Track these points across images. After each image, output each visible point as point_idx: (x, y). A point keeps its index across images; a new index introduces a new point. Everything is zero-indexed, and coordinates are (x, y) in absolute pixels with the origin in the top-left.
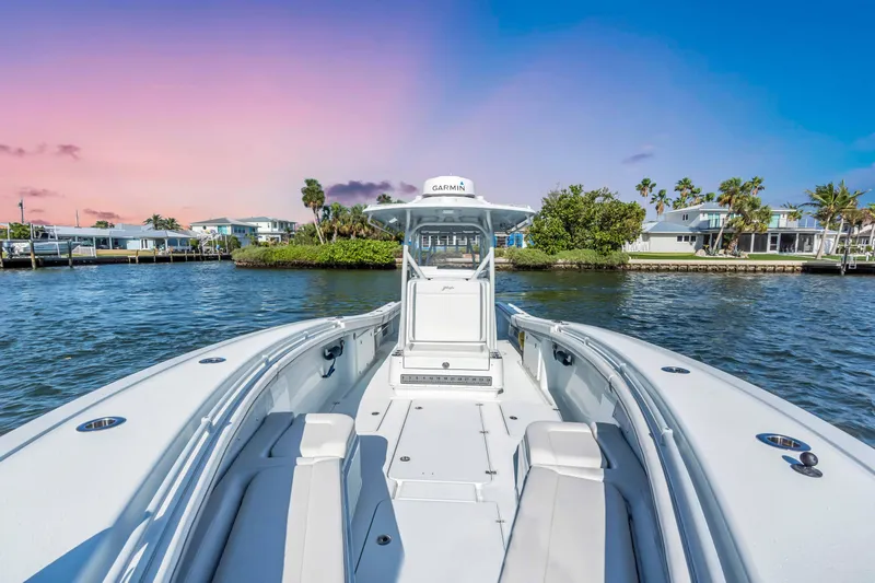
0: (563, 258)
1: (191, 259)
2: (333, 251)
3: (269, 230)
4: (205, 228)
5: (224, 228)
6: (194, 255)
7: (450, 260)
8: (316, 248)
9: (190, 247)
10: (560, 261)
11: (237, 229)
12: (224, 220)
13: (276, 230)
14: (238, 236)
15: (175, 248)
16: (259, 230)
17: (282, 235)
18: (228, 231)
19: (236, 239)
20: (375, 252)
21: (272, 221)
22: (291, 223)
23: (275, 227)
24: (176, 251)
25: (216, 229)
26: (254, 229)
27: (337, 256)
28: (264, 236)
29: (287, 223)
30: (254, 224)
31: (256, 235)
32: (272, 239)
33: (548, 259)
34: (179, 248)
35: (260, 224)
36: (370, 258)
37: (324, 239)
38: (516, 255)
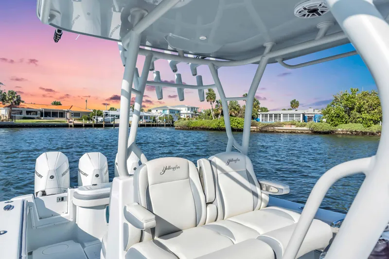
0: (342, 128)
1: (153, 126)
2: (219, 122)
3: (186, 112)
4: (157, 111)
5: (165, 111)
6: (154, 124)
7: (276, 128)
8: (211, 121)
9: (152, 120)
10: (339, 130)
11: (172, 111)
12: (165, 107)
13: (189, 112)
14: (172, 115)
15: (146, 120)
16: (181, 112)
17: (192, 114)
18: (167, 112)
19: (172, 116)
20: (239, 123)
21: (187, 107)
22: (197, 108)
23: (189, 110)
24: (147, 122)
25: (162, 111)
26: (179, 111)
27: (221, 125)
28: (183, 115)
29: (194, 108)
30: (178, 109)
31: (180, 114)
32: (188, 116)
33: (333, 128)
34: (148, 120)
35: (181, 109)
36: (236, 126)
37: (214, 117)
38: (312, 126)
